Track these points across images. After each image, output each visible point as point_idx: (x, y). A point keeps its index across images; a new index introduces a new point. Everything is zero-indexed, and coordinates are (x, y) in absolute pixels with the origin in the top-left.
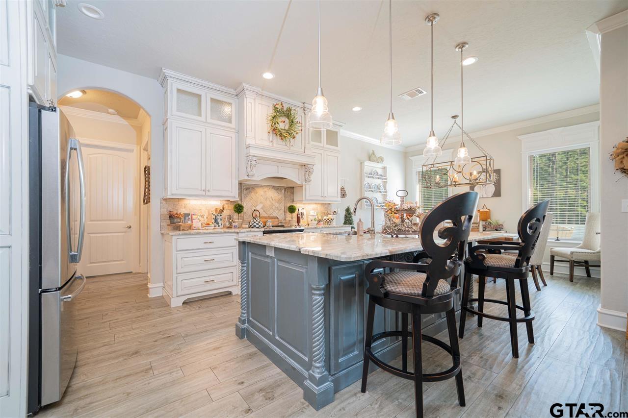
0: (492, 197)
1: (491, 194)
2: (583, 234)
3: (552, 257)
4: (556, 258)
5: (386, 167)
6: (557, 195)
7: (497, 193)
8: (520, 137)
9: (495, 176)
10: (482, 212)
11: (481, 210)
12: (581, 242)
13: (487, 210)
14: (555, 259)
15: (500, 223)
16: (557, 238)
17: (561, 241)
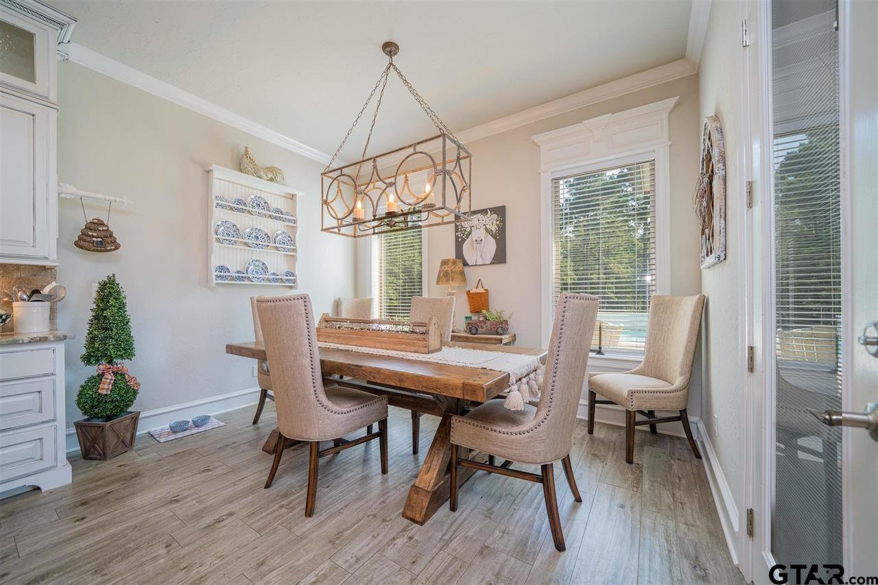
0: (492, 263)
1: (489, 259)
2: (644, 339)
3: (592, 395)
4: (598, 397)
5: (296, 195)
6: (599, 279)
7: (500, 257)
8: (536, 139)
9: (497, 220)
10: (473, 294)
11: (474, 290)
12: (642, 358)
13: (483, 291)
14: (597, 399)
15: (505, 316)
16: (600, 348)
17: (607, 356)
